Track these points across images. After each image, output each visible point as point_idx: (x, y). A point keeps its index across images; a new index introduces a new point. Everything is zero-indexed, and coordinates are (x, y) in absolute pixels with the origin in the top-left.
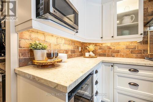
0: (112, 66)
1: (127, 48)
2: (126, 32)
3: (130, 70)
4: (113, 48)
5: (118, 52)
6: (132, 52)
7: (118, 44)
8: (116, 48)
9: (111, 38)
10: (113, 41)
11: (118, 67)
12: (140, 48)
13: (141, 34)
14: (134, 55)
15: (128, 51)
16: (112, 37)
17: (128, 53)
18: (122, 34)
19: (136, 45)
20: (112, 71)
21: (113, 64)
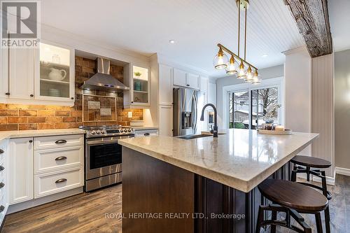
0: (31, 141)
1: (58, 114)
2: (54, 91)
3: (57, 142)
4: (33, 113)
5: (43, 120)
6: (64, 121)
7: (43, 108)
8: (40, 114)
9: (29, 98)
10: (33, 103)
11: (41, 141)
12: (74, 115)
13: (72, 98)
14: (67, 124)
15: (59, 119)
16: (32, 96)
17: (58, 122)
18: (49, 94)
19: (69, 110)
20: (30, 149)
21: (32, 139)
